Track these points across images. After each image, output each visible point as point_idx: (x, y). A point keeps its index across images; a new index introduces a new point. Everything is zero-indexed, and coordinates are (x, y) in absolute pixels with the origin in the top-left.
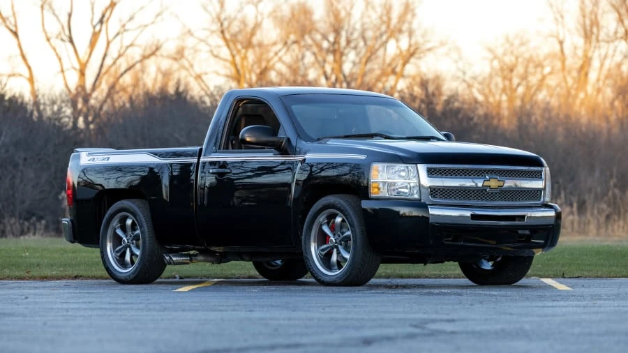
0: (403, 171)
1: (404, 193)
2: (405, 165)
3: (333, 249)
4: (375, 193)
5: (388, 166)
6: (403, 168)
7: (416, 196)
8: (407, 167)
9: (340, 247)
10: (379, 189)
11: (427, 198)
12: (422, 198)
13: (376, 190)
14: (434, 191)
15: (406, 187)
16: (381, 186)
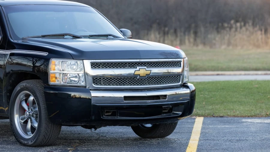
0: (74, 64)
1: (74, 81)
2: (75, 61)
3: (28, 119)
4: (53, 81)
5: (62, 62)
6: (74, 63)
7: (83, 84)
8: (77, 62)
9: (32, 118)
10: (56, 78)
11: (91, 85)
12: (87, 85)
13: (54, 79)
14: (96, 80)
15: (76, 77)
16: (57, 75)
